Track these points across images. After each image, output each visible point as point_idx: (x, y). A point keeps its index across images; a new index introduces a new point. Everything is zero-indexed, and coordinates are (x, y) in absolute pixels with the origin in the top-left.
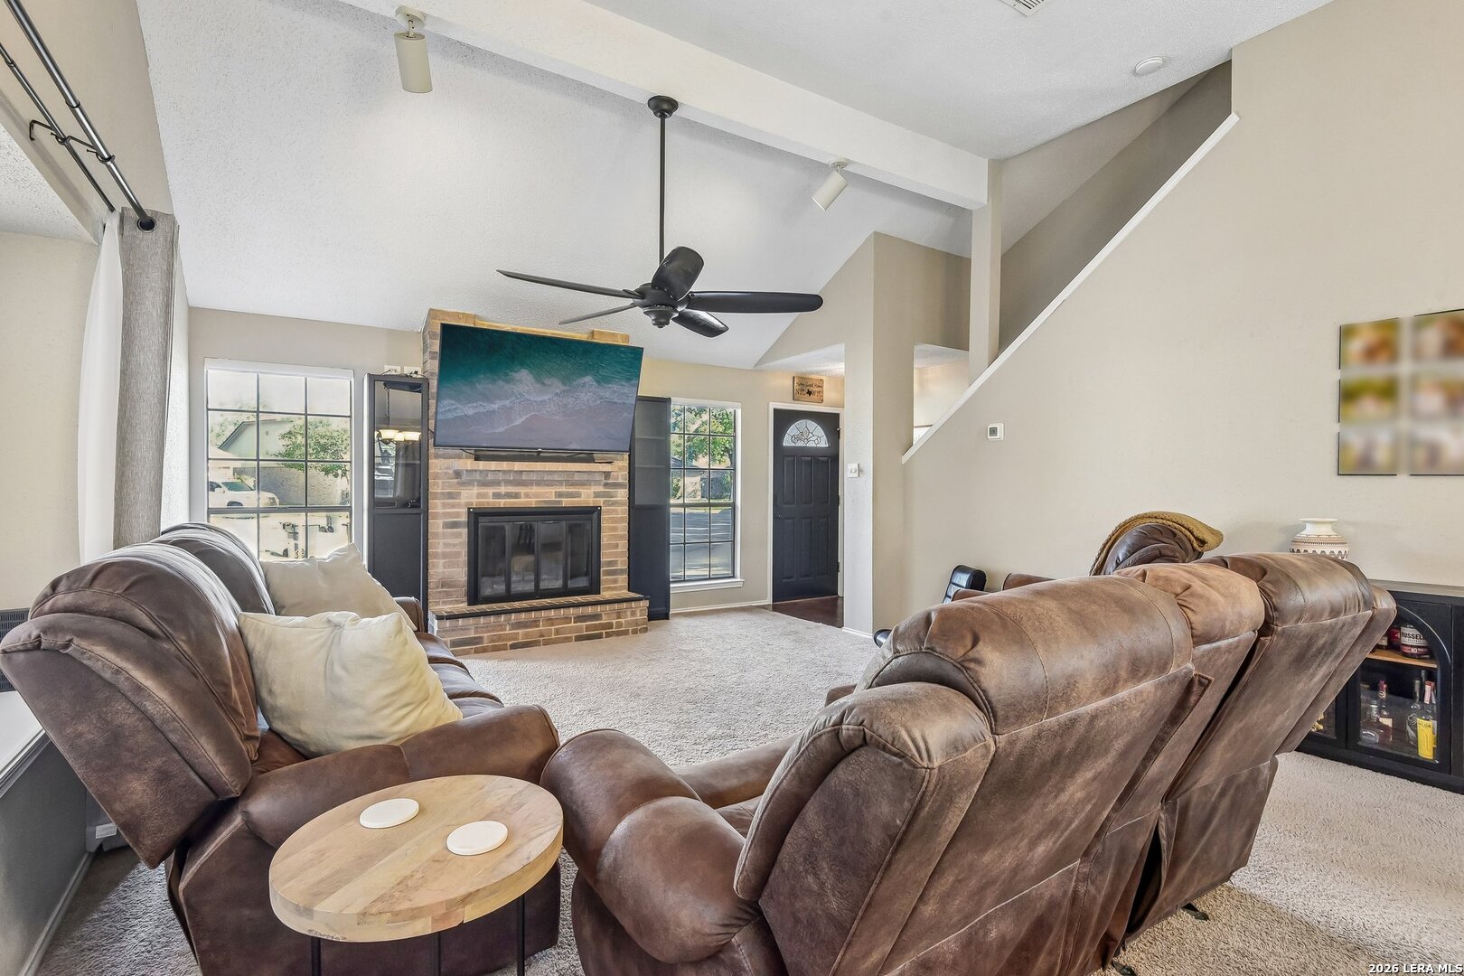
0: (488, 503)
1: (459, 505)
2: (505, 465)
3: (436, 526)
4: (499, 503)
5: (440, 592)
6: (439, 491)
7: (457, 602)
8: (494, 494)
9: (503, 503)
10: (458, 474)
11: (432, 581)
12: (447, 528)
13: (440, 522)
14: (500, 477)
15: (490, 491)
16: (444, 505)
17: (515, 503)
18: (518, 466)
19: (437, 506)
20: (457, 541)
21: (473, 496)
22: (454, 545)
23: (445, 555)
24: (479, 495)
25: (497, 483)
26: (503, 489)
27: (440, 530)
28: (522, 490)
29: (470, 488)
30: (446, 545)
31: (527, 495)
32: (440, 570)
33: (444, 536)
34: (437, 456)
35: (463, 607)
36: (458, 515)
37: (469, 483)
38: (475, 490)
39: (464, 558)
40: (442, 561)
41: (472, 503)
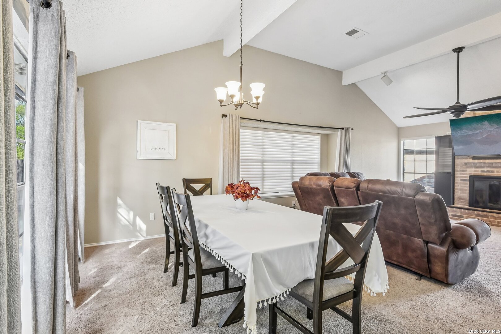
0: (479, 174)
1: (466, 174)
2: (481, 161)
3: (457, 180)
4: (484, 174)
5: (459, 201)
6: (459, 169)
7: (465, 205)
8: (481, 171)
9: (485, 174)
10: (466, 164)
11: (456, 197)
12: (461, 181)
13: (459, 179)
14: (483, 165)
15: (480, 170)
16: (461, 174)
17: (491, 174)
18: (487, 161)
19: (457, 174)
20: (465, 185)
21: (472, 171)
22: (464, 187)
23: (461, 190)
24: (475, 171)
25: (483, 167)
26: (486, 169)
27: (459, 181)
28: (495, 170)
29: (471, 168)
30: (461, 186)
31: (497, 172)
32: (459, 194)
33: (460, 183)
34: (458, 159)
35: (467, 207)
36: (466, 177)
37: (471, 167)
38: (473, 169)
39: (468, 191)
40: (460, 191)
41: (472, 174)
